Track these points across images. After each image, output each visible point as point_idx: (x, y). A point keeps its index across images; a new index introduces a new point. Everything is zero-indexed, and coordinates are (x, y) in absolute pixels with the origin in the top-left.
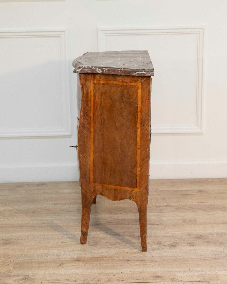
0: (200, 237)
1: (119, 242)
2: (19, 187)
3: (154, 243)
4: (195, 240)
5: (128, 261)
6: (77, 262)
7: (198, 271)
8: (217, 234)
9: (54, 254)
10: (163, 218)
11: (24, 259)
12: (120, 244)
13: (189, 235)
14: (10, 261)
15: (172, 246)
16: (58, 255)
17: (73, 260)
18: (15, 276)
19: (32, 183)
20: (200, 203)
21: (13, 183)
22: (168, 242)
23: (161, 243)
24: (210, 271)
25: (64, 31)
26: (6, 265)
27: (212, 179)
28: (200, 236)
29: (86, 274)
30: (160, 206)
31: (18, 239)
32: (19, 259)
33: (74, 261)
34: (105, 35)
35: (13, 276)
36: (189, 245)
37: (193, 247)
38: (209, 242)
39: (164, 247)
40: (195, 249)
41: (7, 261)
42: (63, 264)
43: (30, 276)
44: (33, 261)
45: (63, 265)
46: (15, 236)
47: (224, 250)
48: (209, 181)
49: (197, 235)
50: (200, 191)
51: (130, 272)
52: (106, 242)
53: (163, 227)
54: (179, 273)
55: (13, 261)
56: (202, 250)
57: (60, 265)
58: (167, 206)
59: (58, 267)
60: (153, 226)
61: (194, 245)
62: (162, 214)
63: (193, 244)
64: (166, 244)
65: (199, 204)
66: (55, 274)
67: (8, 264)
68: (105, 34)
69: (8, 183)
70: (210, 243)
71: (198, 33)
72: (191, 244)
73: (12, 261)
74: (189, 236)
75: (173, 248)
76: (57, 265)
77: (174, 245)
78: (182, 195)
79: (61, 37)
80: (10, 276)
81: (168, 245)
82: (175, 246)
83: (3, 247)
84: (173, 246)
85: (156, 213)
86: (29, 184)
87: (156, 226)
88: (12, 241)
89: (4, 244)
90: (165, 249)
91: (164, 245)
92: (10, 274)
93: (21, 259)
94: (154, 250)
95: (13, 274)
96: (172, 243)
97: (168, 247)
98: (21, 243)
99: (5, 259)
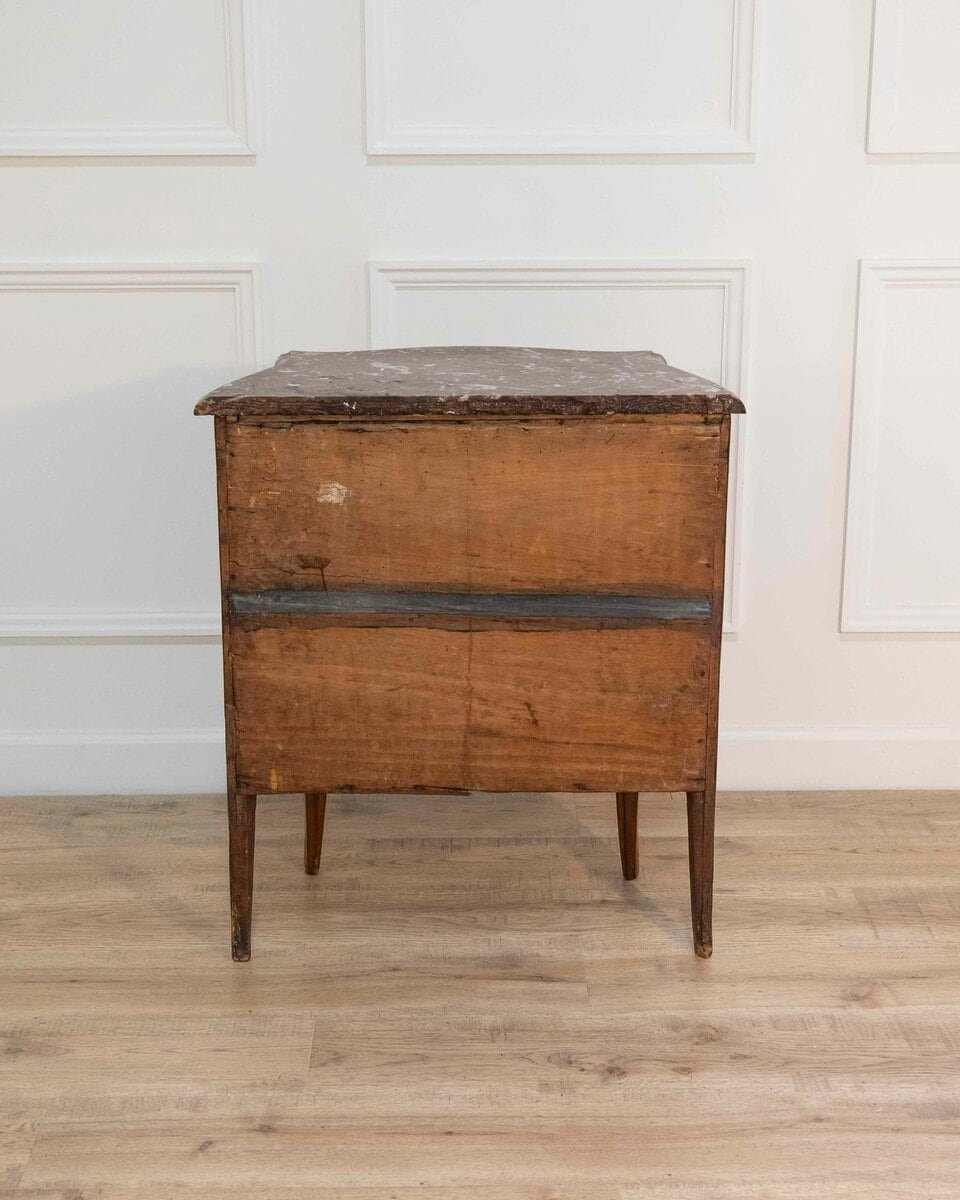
0: (713, 1036)
1: (421, 1052)
3: (549, 1059)
5: (450, 1133)
6: (262, 1137)
7: (700, 1183)
8: (776, 1023)
9: (184, 1100)
10: (586, 955)
11: (73, 1119)
12: (424, 1058)
13: (676, 1026)
14: (21, 1129)
15: (611, 1071)
16: (196, 1105)
17: (250, 1126)
22: (600, 1053)
23: (573, 1058)
24: (744, 1183)
26: (5, 1145)
27: (767, 793)
28: (713, 1032)
29: (290, 1189)
30: (578, 904)
31: (59, 1032)
32: (54, 1120)
33: (255, 1130)
35: (27, 1192)
36: (674, 1070)
37: (688, 1078)
38: (745, 1057)
39: (583, 1076)
40: (695, 1085)
41: (8, 1126)
42: (211, 1143)
43: (85, 1194)
44: (106, 1127)
45: (211, 1149)
46: (50, 1022)
47: (796, 1090)
48: (756, 804)
49: (703, 1026)
50: (723, 843)
51: (454, 1185)
52: (376, 1053)
53: (582, 989)
54: (632, 1192)
55: (32, 1126)
56: (719, 1091)
57: (200, 1149)
58: (604, 902)
59: (194, 1155)
60: (550, 986)
61: (686, 1071)
62: (584, 936)
63: (689, 1066)
64: (590, 1064)
65: (717, 895)
66: (179, 1185)
67: (14, 1142)
69: (47, 799)
70: (748, 1061)
72: (681, 1065)
73: (28, 1127)
74: (675, 1028)
75: (615, 1081)
76: (190, 1147)
77: (618, 1069)
80: (12, 1193)
81: (595, 1070)
82: (623, 1073)
84: (614, 1071)
85: (562, 930)
87: (558, 986)
88: (39, 1040)
89: (9, 1051)
90: (586, 1086)
91: (584, 1066)
92: (15, 1183)
93: (62, 1119)
94: (545, 1086)
95: (24, 1185)
96: (612, 1061)
97: (595, 1077)
98: (68, 1051)
99: (5, 1117)
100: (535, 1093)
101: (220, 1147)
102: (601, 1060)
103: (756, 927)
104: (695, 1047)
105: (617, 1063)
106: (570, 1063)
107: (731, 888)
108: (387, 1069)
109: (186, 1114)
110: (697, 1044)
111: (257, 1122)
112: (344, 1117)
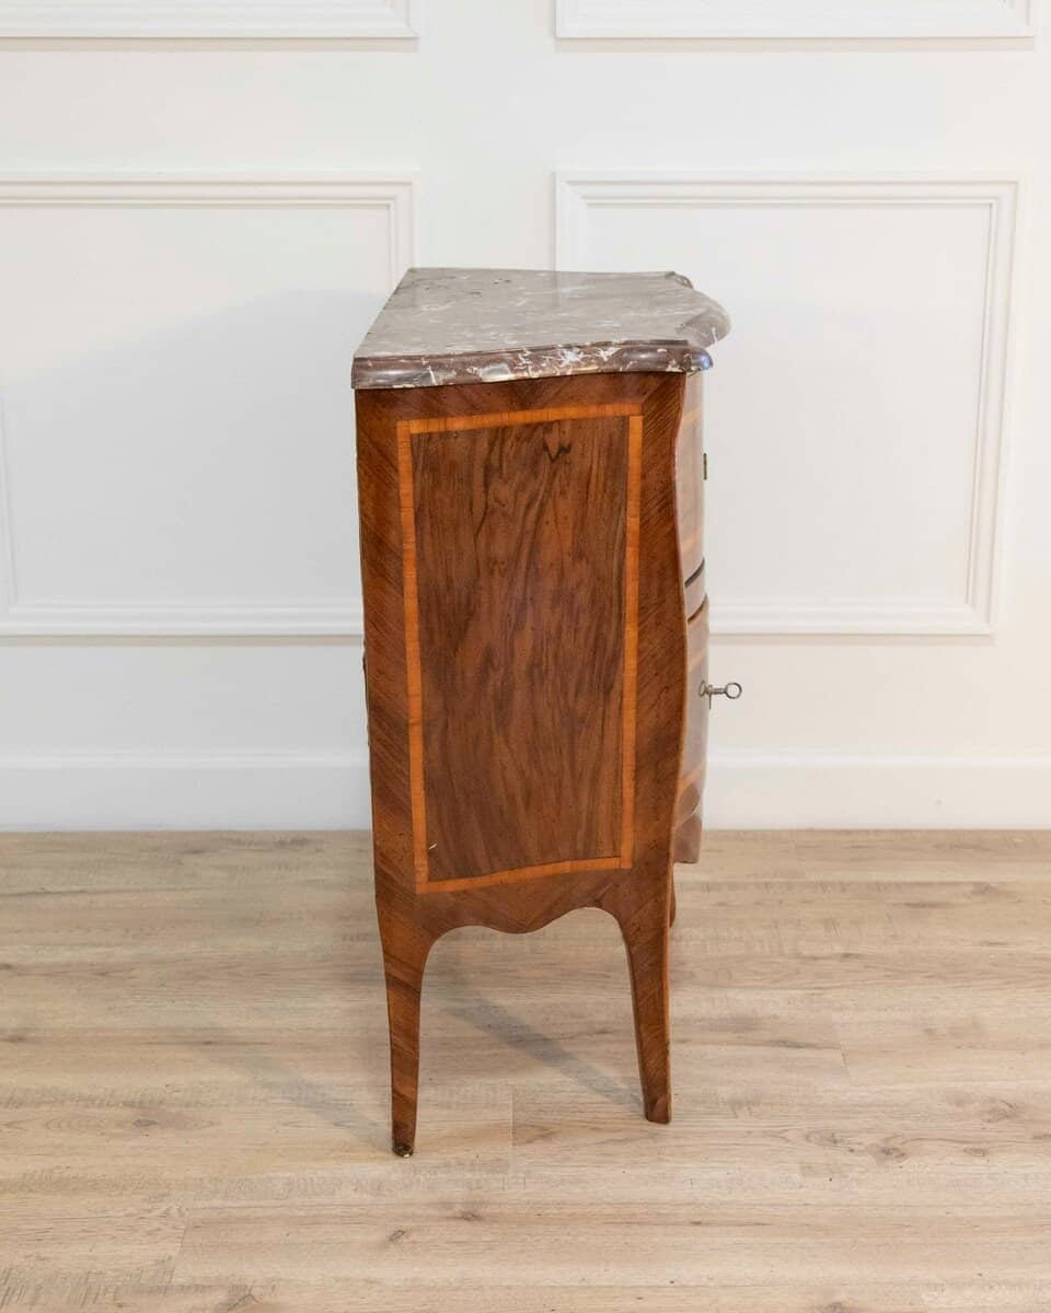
0: (1007, 1112)
2: (196, 852)
3: (807, 1138)
4: (990, 1126)
5: (698, 1223)
6: (465, 1225)
7: (1019, 1284)
9: (364, 1183)
10: (836, 1016)
11: (229, 1203)
13: (959, 1100)
14: (166, 1215)
15: (887, 1152)
16: (378, 1187)
17: (449, 1213)
18: (189, 1287)
19: (253, 834)
20: (991, 944)
21: (171, 835)
22: (869, 1131)
23: (837, 1136)
25: (408, 184)
26: (149, 1233)
27: (1028, 832)
28: (1007, 1108)
29: (509, 1288)
30: (816, 958)
31: (197, 1102)
32: (207, 1204)
33: (456, 1218)
34: (588, 201)
35: (182, 1288)
36: (965, 1151)
37: (984, 1161)
39: (854, 1158)
40: (994, 1170)
41: (150, 1211)
42: (403, 1233)
43: (255, 1292)
44: (271, 1212)
45: (404, 1239)
46: (185, 1090)
48: (1016, 845)
49: (993, 1100)
50: (983, 890)
51: (712, 1284)
52: (593, 1129)
53: (836, 1056)
54: (935, 1294)
55: (179, 1210)
56: (1026, 1177)
57: (391, 1240)
58: (847, 956)
59: (383, 1246)
60: (796, 1053)
61: (983, 1153)
62: (829, 995)
63: (982, 1146)
64: (860, 1144)
65: (986, 948)
66: (370, 1281)
67: (159, 1229)
68: (584, 197)
69: (148, 835)
71: (991, 201)
72: (971, 1146)
73: (174, 1211)
74: (959, 1103)
75: (893, 1164)
76: (378, 1236)
77: (896, 1149)
78: (908, 905)
79: (393, 206)
80: (165, 1290)
81: (869, 1150)
82: (902, 1155)
83: (131, 1143)
84: (889, 1152)
85: (801, 988)
86: (239, 842)
87: (807, 1053)
88: (174, 1110)
89: (139, 1123)
90: (858, 1169)
91: (853, 1147)
92: (167, 1278)
93: (217, 1202)
94: (807, 1169)
95: (179, 1280)
96: (887, 1140)
97: (869, 1159)
98: (212, 1124)
99: (144, 1200)
100: (797, 1177)
101: (414, 1237)
102: (870, 1140)
103: (1041, 986)
104: (985, 1125)
105: (893, 1143)
106: (835, 1142)
107: (1002, 940)
108: (610, 1148)
109: (368, 1198)
110: (989, 1121)
111: (458, 1209)
112: (564, 1203)
